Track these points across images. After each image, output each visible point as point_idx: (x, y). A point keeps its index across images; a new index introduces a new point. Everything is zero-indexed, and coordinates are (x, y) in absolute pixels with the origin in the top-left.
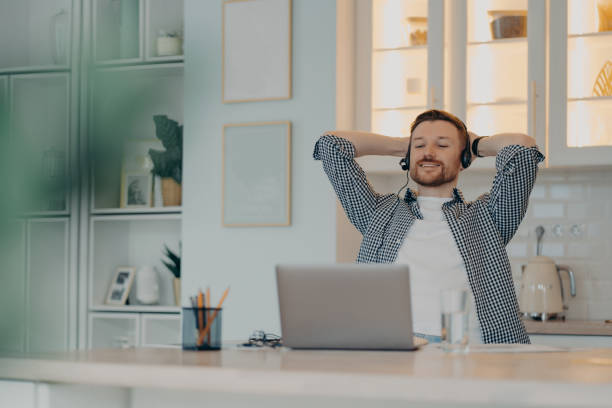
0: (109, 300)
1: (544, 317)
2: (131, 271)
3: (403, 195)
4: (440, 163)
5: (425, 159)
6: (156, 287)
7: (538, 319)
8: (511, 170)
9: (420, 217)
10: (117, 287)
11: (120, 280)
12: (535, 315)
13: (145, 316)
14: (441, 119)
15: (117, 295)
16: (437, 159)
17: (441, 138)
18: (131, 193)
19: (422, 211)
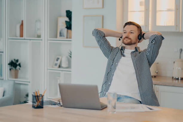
0: (54, 66)
1: (179, 79)
2: (60, 57)
3: (120, 48)
4: (130, 39)
5: (126, 37)
6: (67, 63)
7: (178, 79)
8: (154, 43)
9: (124, 56)
10: (56, 62)
11: (57, 60)
12: (177, 78)
13: (63, 72)
14: (132, 24)
15: (56, 64)
16: (130, 37)
17: (131, 30)
18: (60, 33)
19: (125, 54)
